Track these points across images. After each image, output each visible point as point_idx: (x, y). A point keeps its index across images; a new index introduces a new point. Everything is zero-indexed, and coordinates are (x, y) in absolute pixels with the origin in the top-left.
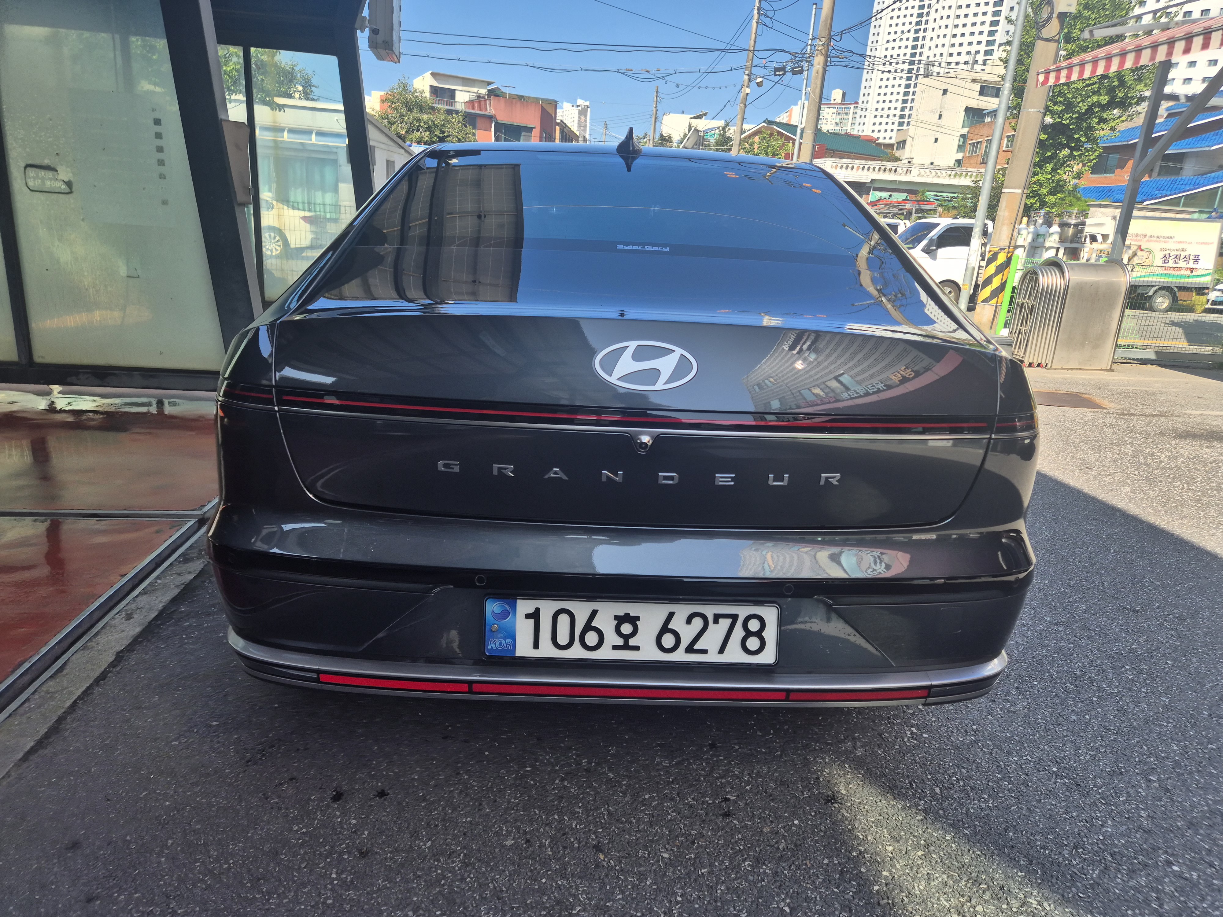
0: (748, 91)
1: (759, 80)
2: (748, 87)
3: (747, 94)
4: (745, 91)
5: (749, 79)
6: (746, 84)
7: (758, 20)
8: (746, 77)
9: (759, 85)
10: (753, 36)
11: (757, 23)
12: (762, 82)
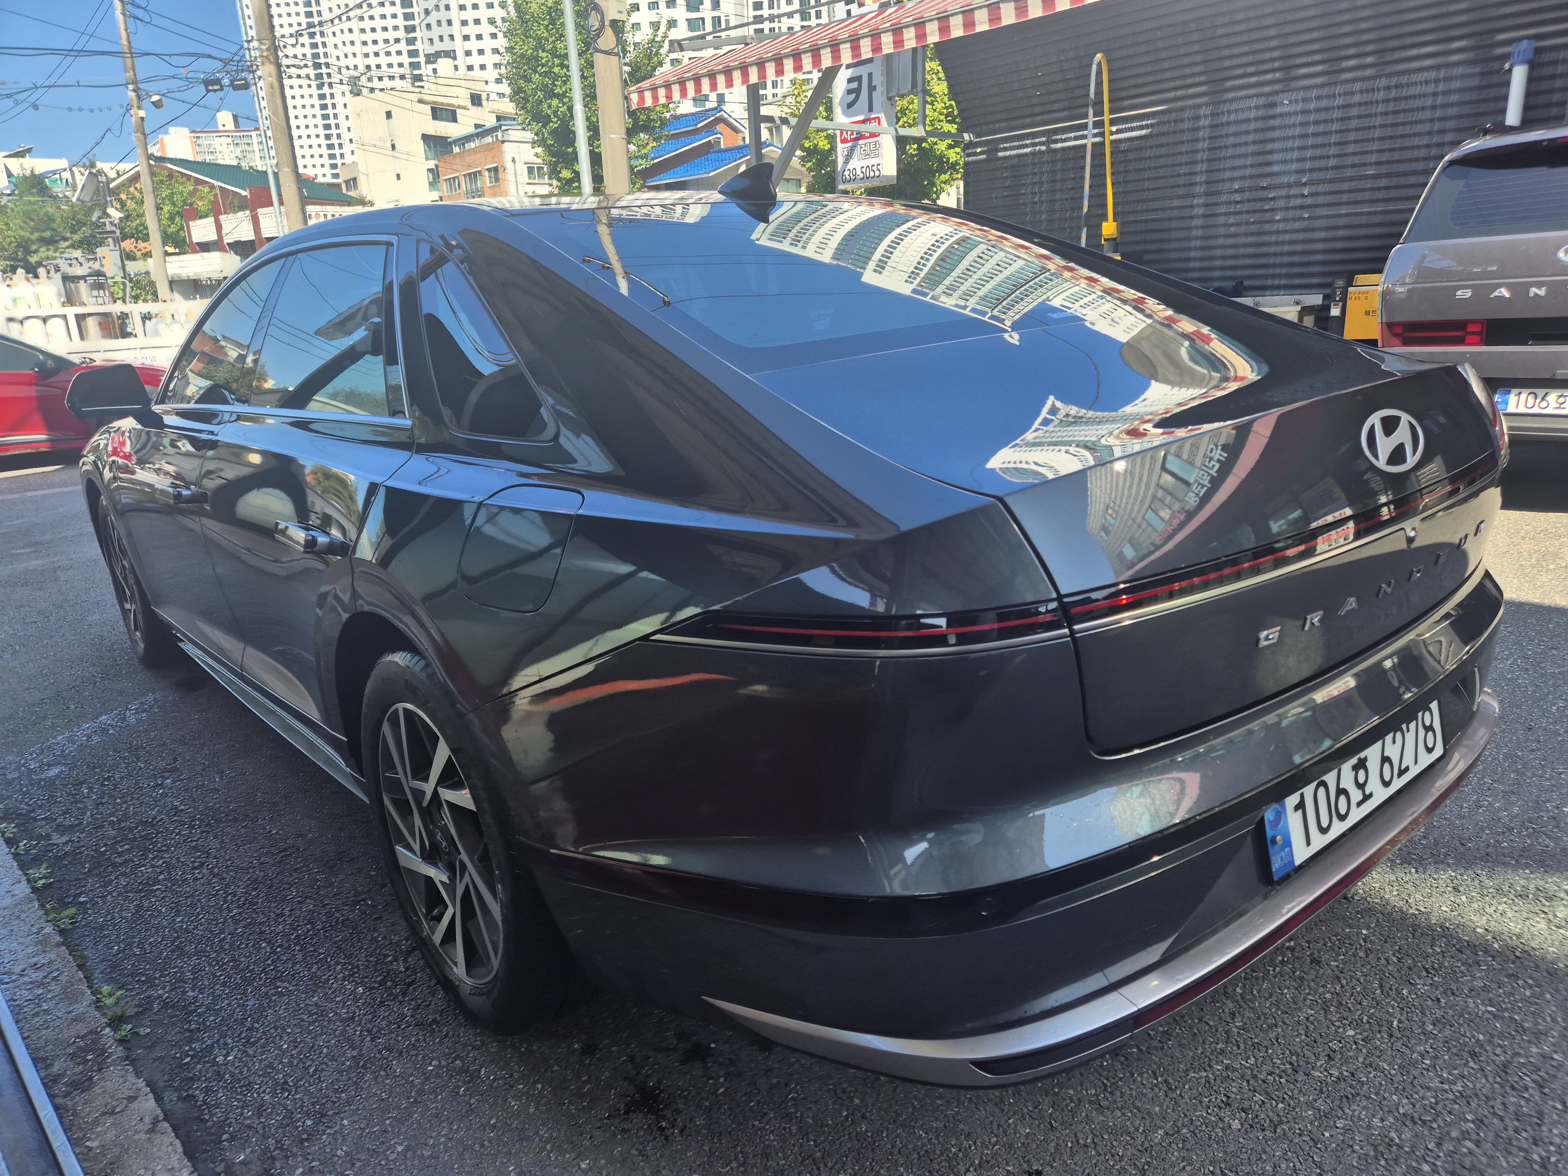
0: (142, 113)
1: (155, 98)
2: (139, 108)
3: (142, 119)
4: (137, 114)
5: (139, 97)
6: (135, 102)
7: (124, 9)
8: (132, 95)
9: (157, 105)
10: (124, 34)
11: (124, 14)
12: (160, 100)
